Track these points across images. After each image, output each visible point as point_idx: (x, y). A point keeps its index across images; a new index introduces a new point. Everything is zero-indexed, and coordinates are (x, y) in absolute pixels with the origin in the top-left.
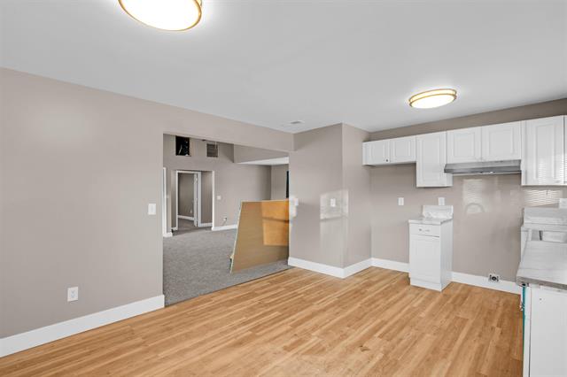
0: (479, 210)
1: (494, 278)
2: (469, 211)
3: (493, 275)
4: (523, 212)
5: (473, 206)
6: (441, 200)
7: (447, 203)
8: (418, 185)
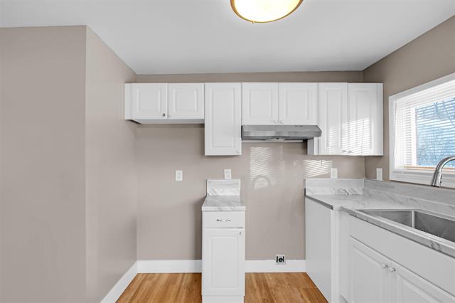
0: (266, 184)
1: (281, 260)
2: (257, 186)
3: (280, 256)
4: (304, 183)
5: (261, 179)
6: (228, 173)
7: (234, 176)
8: (207, 153)
